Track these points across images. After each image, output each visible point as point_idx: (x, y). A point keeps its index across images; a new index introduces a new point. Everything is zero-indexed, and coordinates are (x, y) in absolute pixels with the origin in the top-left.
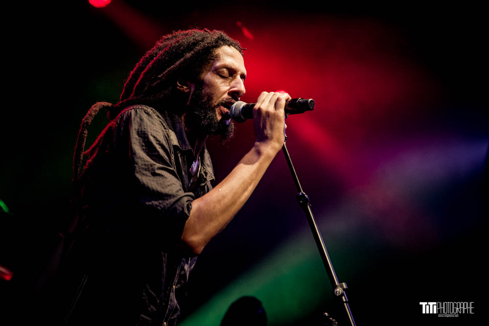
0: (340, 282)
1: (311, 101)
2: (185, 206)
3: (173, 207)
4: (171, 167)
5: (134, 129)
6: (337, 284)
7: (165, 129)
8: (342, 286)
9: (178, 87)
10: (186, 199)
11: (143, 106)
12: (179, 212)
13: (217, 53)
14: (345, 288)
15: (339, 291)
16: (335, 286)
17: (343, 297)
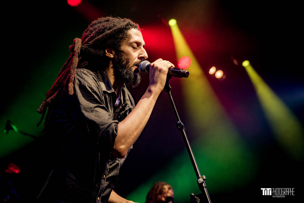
0: (202, 175)
2: (114, 129)
3: (107, 130)
4: (102, 104)
6: (200, 176)
8: (202, 178)
9: (107, 55)
10: (114, 124)
11: (81, 69)
12: (110, 133)
13: (129, 34)
14: (205, 178)
15: (201, 180)
16: (198, 178)
17: (203, 184)
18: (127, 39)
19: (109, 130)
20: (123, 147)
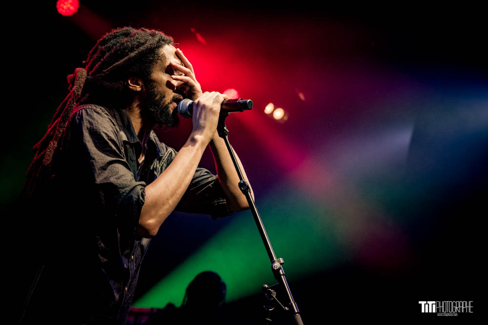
0: (278, 258)
1: (250, 101)
2: (140, 194)
3: (129, 195)
4: (123, 159)
5: (85, 128)
6: (275, 259)
7: (114, 125)
8: (279, 261)
9: (130, 87)
10: (139, 187)
11: (92, 105)
12: (134, 200)
14: (282, 262)
15: (277, 265)
16: (273, 262)
17: (281, 271)
18: (159, 61)
19: (132, 196)
20: (152, 221)
